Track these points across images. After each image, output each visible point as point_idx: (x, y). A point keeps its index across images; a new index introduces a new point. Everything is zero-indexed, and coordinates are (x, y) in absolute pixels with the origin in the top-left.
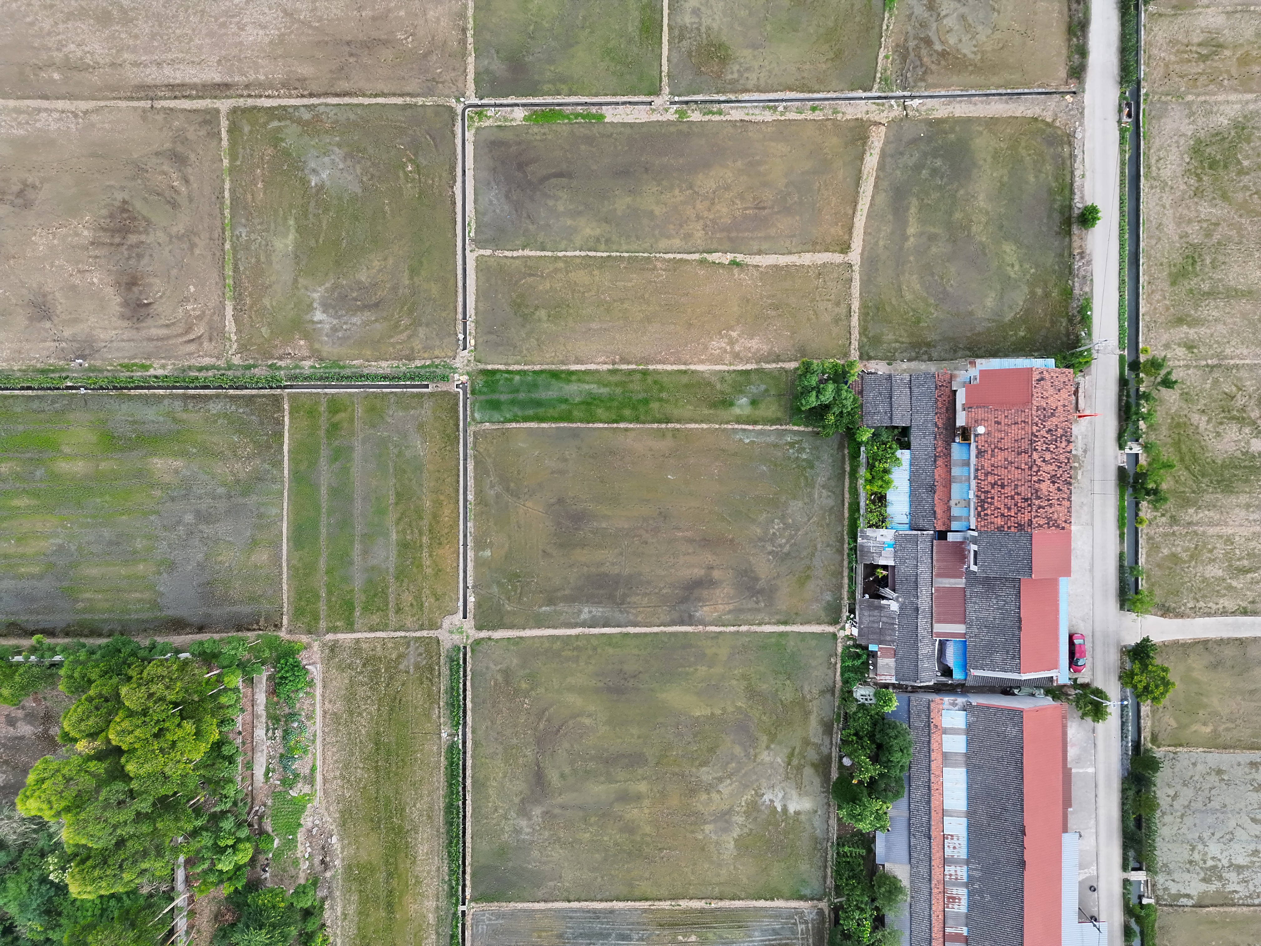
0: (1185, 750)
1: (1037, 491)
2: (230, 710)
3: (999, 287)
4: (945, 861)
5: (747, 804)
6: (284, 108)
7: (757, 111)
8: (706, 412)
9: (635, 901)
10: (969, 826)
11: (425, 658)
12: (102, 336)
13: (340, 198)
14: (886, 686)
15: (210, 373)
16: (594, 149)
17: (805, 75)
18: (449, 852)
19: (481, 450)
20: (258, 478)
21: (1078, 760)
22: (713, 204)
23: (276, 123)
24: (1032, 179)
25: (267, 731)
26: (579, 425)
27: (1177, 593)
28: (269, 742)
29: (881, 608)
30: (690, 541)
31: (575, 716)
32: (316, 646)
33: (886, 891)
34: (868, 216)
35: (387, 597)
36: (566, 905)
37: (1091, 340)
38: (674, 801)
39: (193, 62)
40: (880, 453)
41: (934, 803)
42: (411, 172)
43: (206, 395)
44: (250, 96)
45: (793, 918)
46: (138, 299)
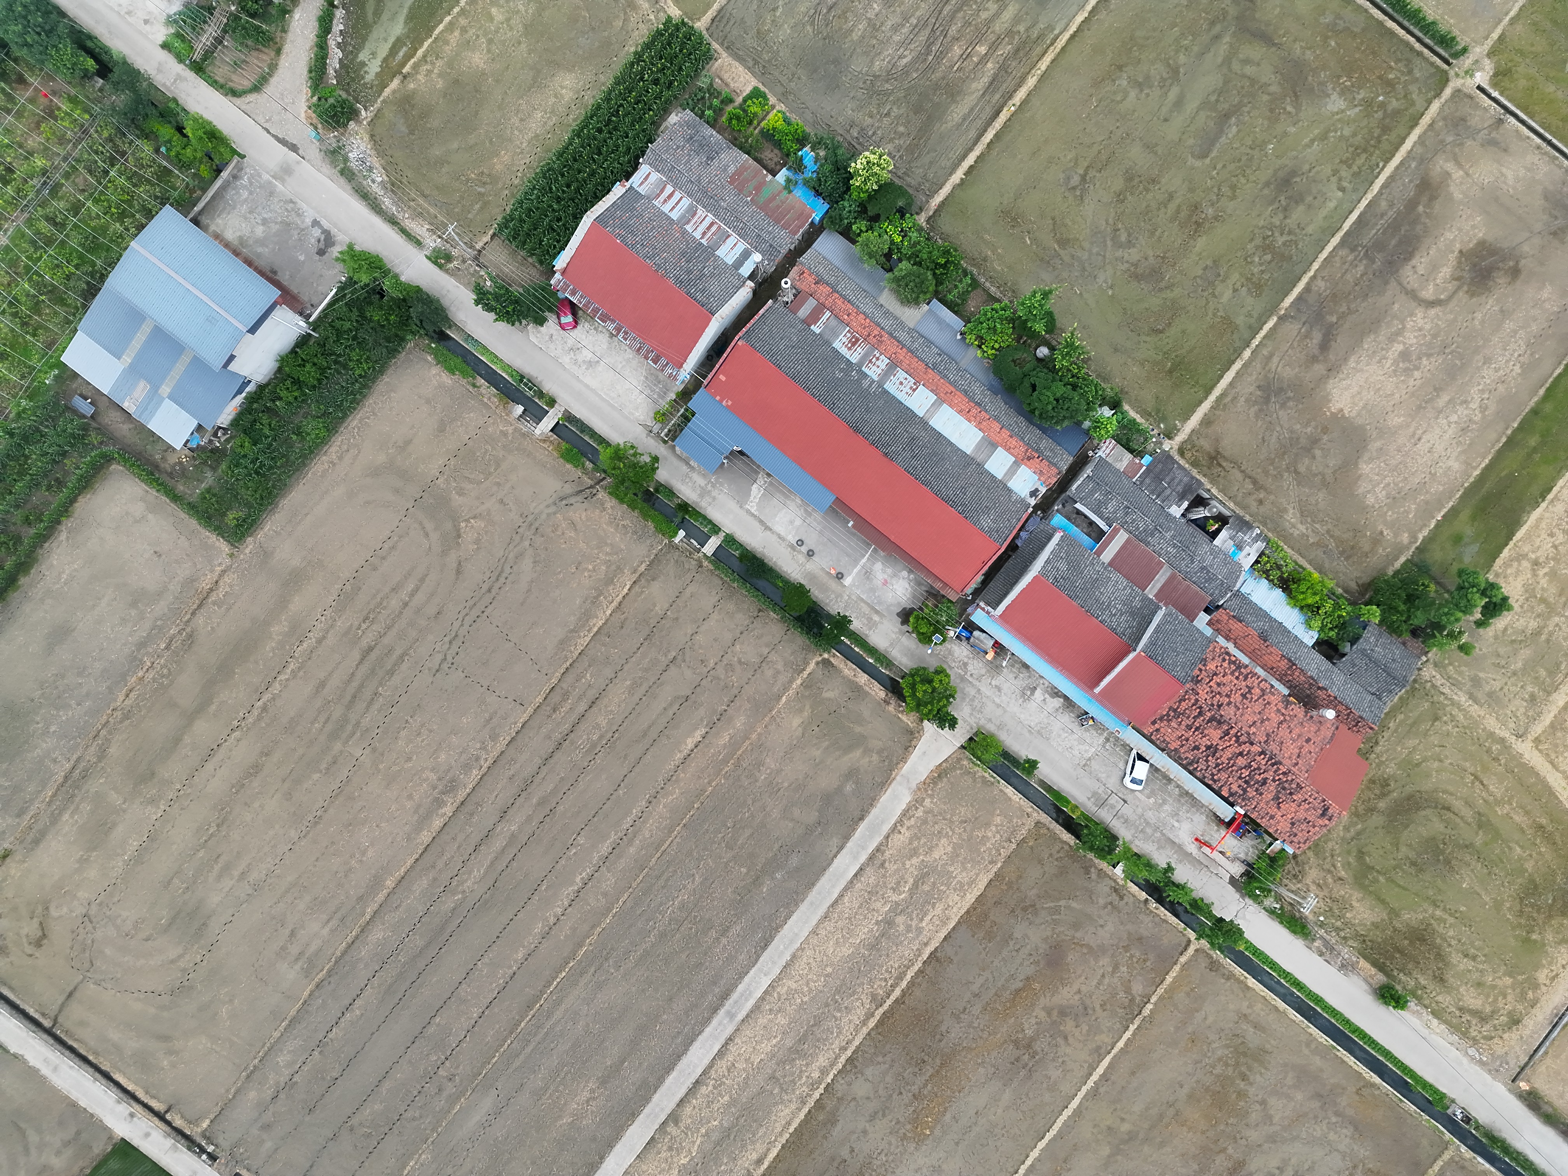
1: (1220, 723)
4: (893, 365)
8: (1488, 485)
10: (911, 413)
29: (1182, 498)
41: (959, 398)
45: (932, 179)
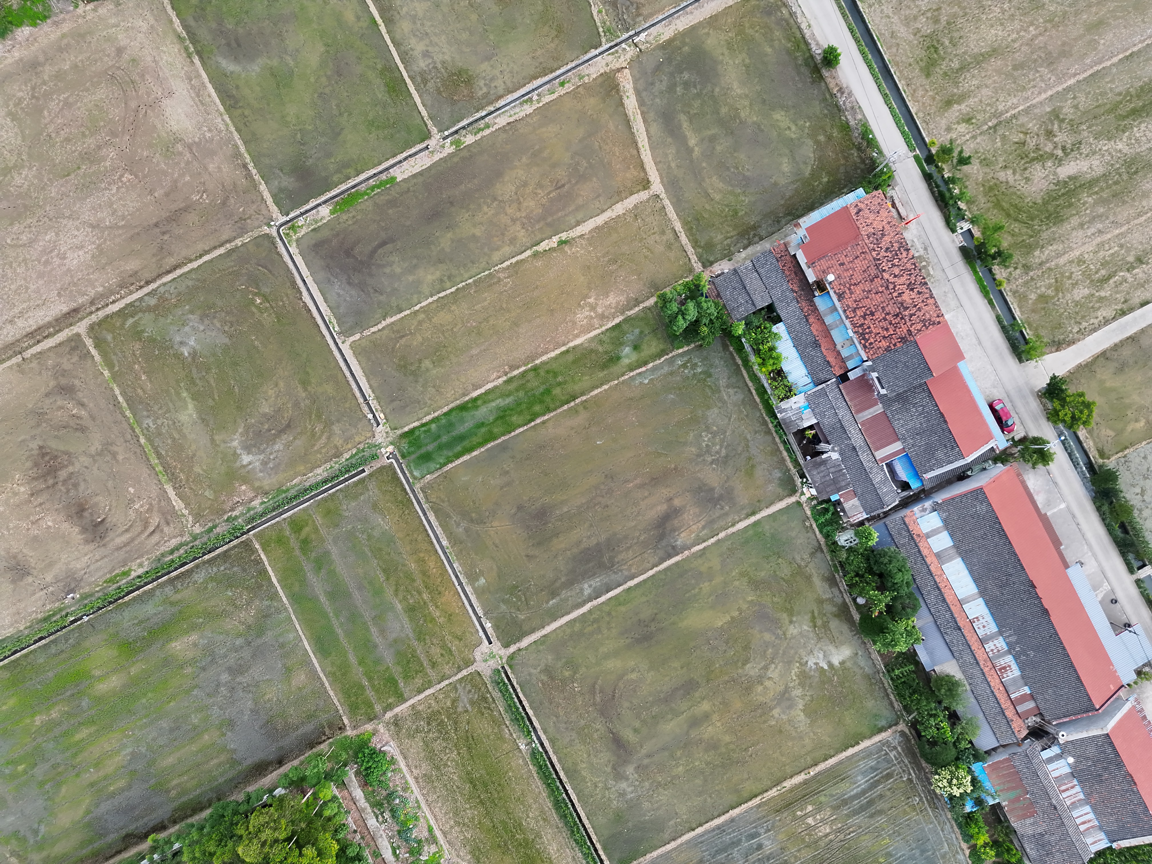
0: (1132, 450)
1: (902, 304)
2: (337, 817)
3: (787, 151)
4: (982, 642)
5: (798, 676)
6: (131, 304)
7: (517, 110)
8: (601, 375)
9: (746, 802)
10: (987, 603)
11: (475, 693)
12: (78, 566)
13: (214, 355)
14: (861, 523)
15: (182, 551)
16: (400, 209)
17: (542, 60)
18: (575, 840)
19: (434, 500)
20: (265, 616)
21: (1049, 503)
22: (520, 203)
23: (131, 321)
24: (769, 50)
25: (377, 818)
26: (503, 438)
27: (1059, 326)
28: (383, 826)
29: (824, 462)
30: (642, 486)
31: (620, 677)
32: (381, 728)
33: (946, 691)
34: (651, 148)
35: (419, 659)
36: (692, 834)
37: (884, 156)
38: (737, 705)
39: (38, 305)
40: (759, 337)
41: (949, 599)
42: (261, 304)
43: (187, 571)
44: (98, 309)
45: (882, 750)
46: (92, 521)
